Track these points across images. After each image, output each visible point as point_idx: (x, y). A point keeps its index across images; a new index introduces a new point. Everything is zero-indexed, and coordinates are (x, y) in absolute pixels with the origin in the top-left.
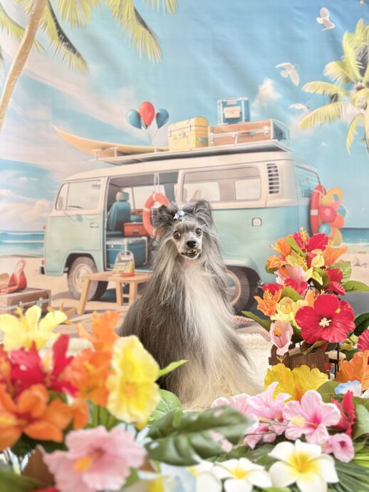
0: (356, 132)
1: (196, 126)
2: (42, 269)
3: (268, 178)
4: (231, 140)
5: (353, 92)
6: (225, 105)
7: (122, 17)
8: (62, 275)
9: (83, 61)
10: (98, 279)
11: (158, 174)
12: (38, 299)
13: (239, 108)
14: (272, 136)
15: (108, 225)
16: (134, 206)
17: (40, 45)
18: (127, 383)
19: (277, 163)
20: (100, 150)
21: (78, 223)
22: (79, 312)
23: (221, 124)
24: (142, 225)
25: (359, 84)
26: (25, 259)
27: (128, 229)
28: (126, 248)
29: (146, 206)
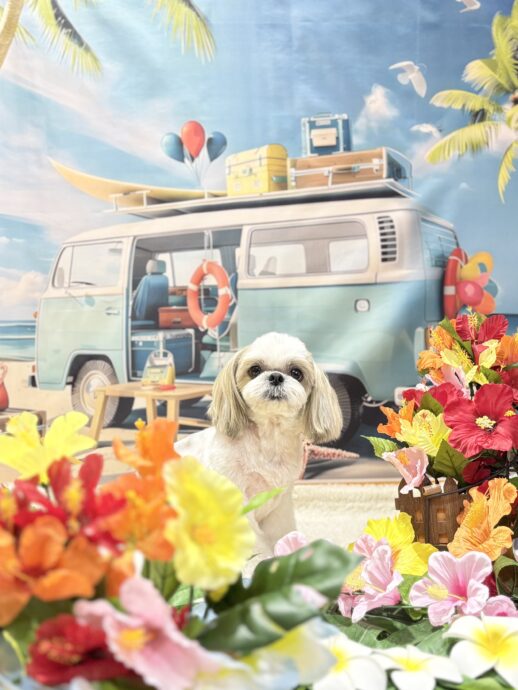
1: (269, 158)
2: (33, 378)
3: (379, 238)
5: (508, 106)
6: (313, 125)
8: (63, 389)
10: (118, 394)
11: (210, 232)
13: (334, 130)
14: (385, 174)
16: (174, 282)
17: (27, 32)
19: (393, 216)
20: (121, 195)
21: (87, 308)
23: (307, 155)
24: (187, 310)
25: (517, 94)
28: (161, 345)
29: (192, 281)
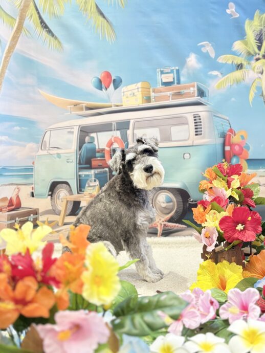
0: (256, 91)
1: (142, 88)
2: (32, 193)
3: (194, 124)
4: (167, 98)
5: (253, 62)
6: (162, 73)
7: (86, 11)
8: (47, 198)
9: (59, 42)
10: (73, 200)
11: (115, 123)
12: (30, 216)
13: (172, 75)
14: (196, 95)
15: (80, 160)
16: (98, 147)
17: (28, 31)
18: (97, 276)
19: (200, 114)
20: (73, 106)
21: (58, 159)
22: (60, 224)
23: (160, 86)
24: (105, 160)
25: (257, 56)
26: (19, 186)
27: (94, 163)
28: (93, 176)
29: (107, 146)
